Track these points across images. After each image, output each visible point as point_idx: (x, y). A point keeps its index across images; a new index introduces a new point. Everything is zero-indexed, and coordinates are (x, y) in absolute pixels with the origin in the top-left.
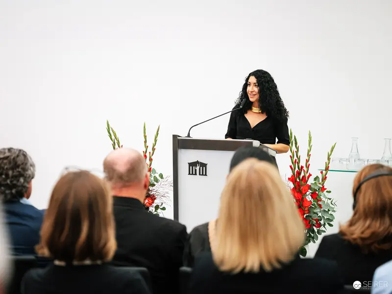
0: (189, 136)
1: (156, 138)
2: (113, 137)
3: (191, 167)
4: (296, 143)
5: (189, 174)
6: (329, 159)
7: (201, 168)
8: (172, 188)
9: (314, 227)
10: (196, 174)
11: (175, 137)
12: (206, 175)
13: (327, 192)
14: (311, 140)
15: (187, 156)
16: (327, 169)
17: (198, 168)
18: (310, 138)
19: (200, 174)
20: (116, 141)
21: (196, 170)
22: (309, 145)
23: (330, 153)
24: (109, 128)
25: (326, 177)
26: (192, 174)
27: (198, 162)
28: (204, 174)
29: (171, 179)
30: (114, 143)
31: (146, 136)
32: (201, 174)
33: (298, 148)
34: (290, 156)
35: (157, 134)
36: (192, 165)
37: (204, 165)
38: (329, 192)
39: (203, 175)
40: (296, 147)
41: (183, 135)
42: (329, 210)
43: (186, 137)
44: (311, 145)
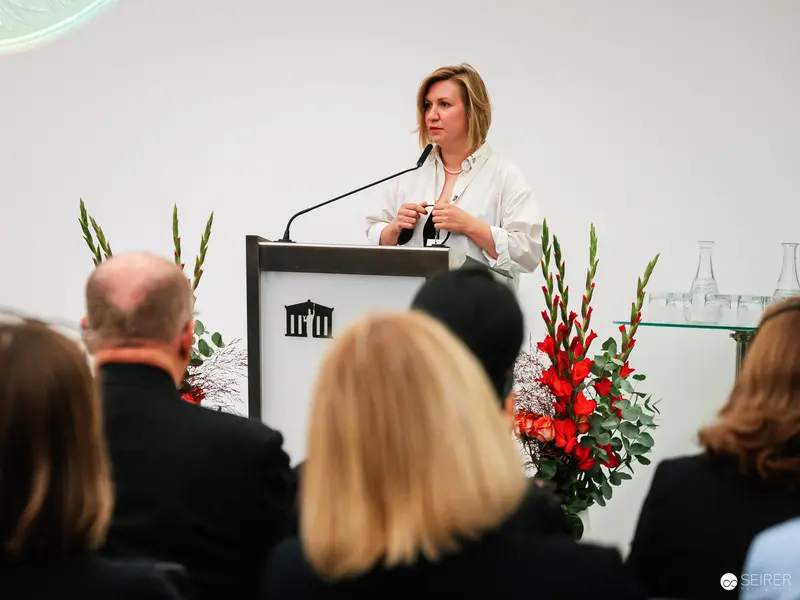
0: (287, 238)
1: (204, 244)
2: (96, 243)
3: (292, 317)
4: (558, 256)
5: (289, 334)
6: (641, 295)
7: (318, 318)
8: (245, 370)
9: (602, 466)
10: (304, 334)
11: (252, 241)
12: (330, 336)
13: (636, 377)
14: (595, 248)
15: (284, 289)
16: (635, 320)
17: (309, 319)
18: (594, 242)
19: (315, 335)
20: (103, 252)
21: (304, 325)
22: (592, 259)
23: (642, 281)
24: (85, 220)
25: (633, 342)
26: (296, 334)
27: (309, 304)
28: (326, 334)
29: (243, 346)
30: (99, 257)
31: (179, 239)
32: (318, 333)
33: (562, 269)
34: (544, 288)
35: (208, 233)
36: (296, 311)
37: (324, 312)
38: (641, 378)
39: (322, 335)
40: (558, 263)
41: (272, 236)
42: (639, 424)
43: (280, 241)
44: (595, 260)
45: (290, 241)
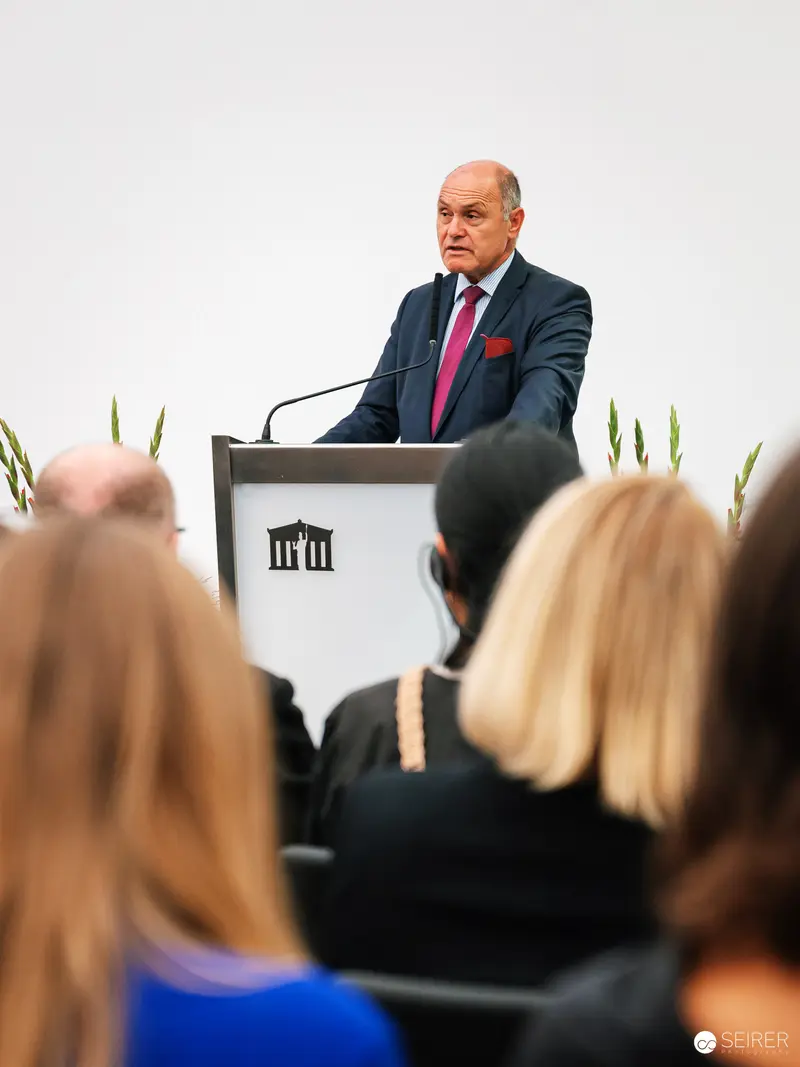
0: (266, 437)
3: (278, 544)
4: (639, 447)
5: (274, 567)
6: (739, 498)
7: (313, 544)
10: (295, 566)
11: (219, 443)
12: (329, 568)
14: (677, 438)
17: (301, 546)
18: (675, 429)
19: (309, 567)
21: (294, 554)
26: (284, 567)
27: (299, 526)
28: (323, 565)
32: (313, 564)
35: (159, 436)
36: (282, 535)
37: (321, 536)
39: (318, 567)
41: (248, 435)
43: (257, 442)
44: (678, 455)
45: (272, 442)
